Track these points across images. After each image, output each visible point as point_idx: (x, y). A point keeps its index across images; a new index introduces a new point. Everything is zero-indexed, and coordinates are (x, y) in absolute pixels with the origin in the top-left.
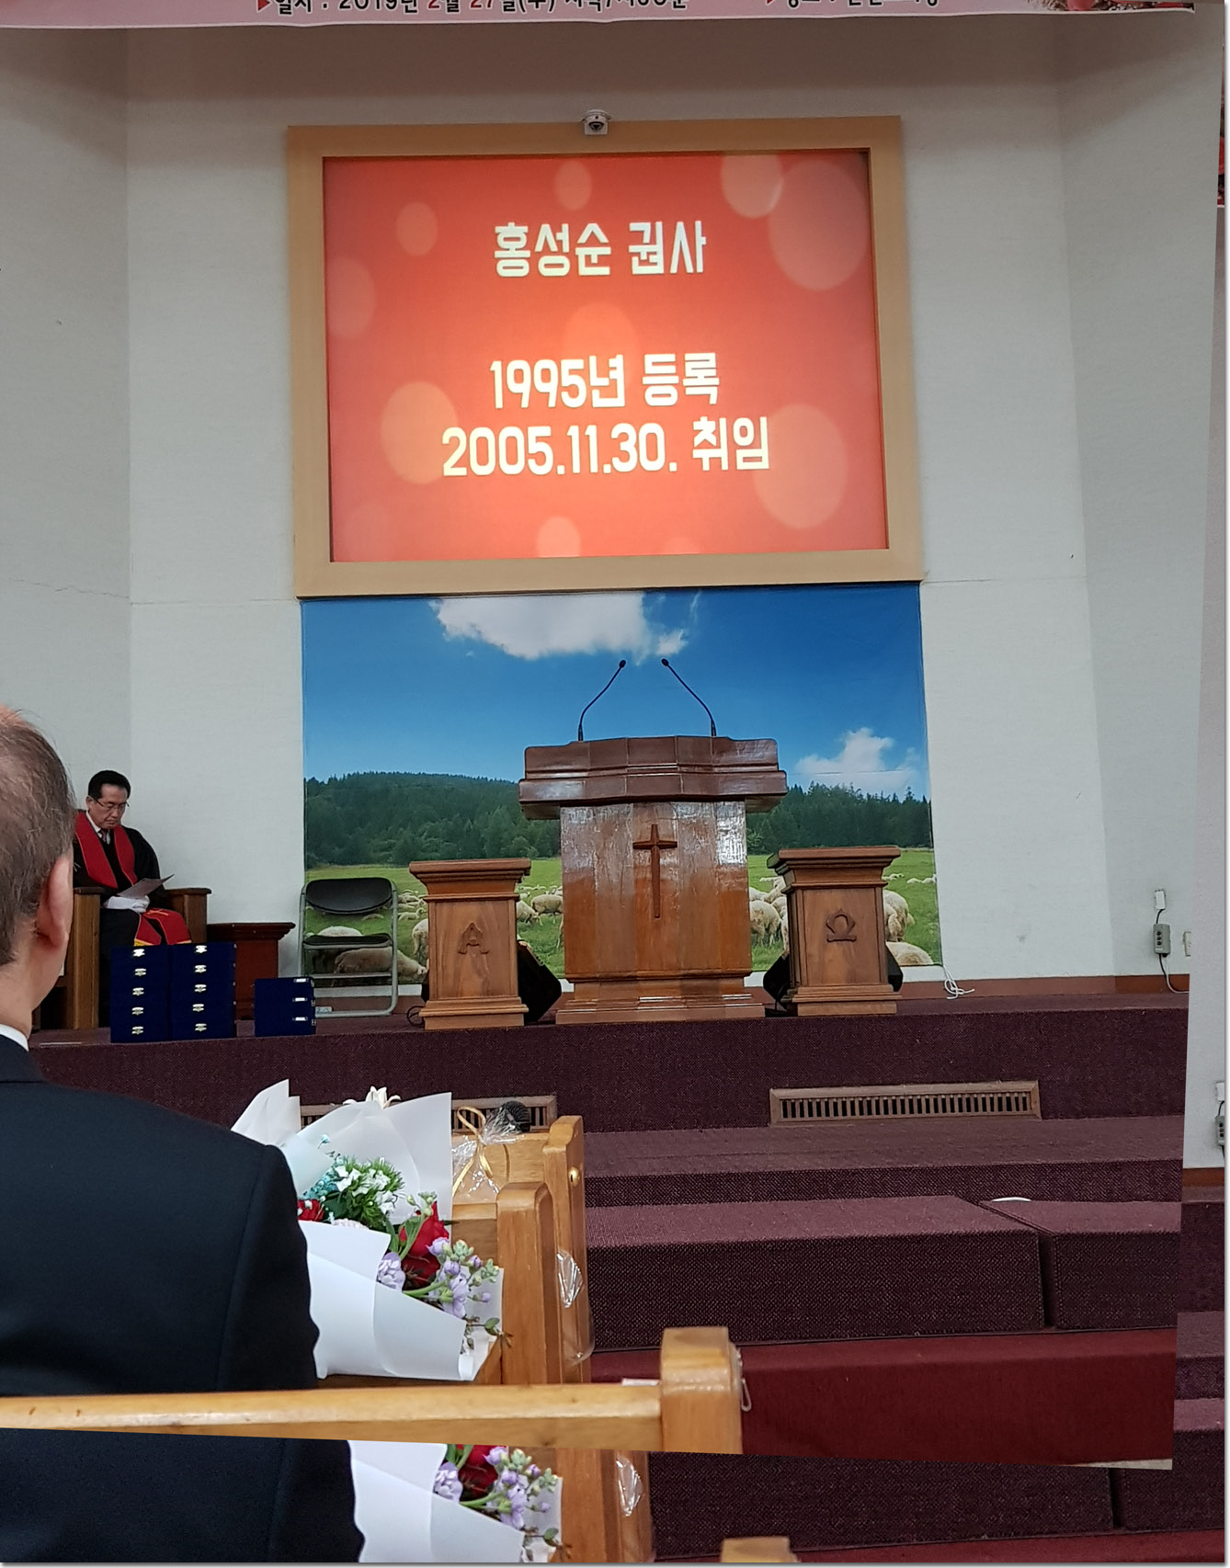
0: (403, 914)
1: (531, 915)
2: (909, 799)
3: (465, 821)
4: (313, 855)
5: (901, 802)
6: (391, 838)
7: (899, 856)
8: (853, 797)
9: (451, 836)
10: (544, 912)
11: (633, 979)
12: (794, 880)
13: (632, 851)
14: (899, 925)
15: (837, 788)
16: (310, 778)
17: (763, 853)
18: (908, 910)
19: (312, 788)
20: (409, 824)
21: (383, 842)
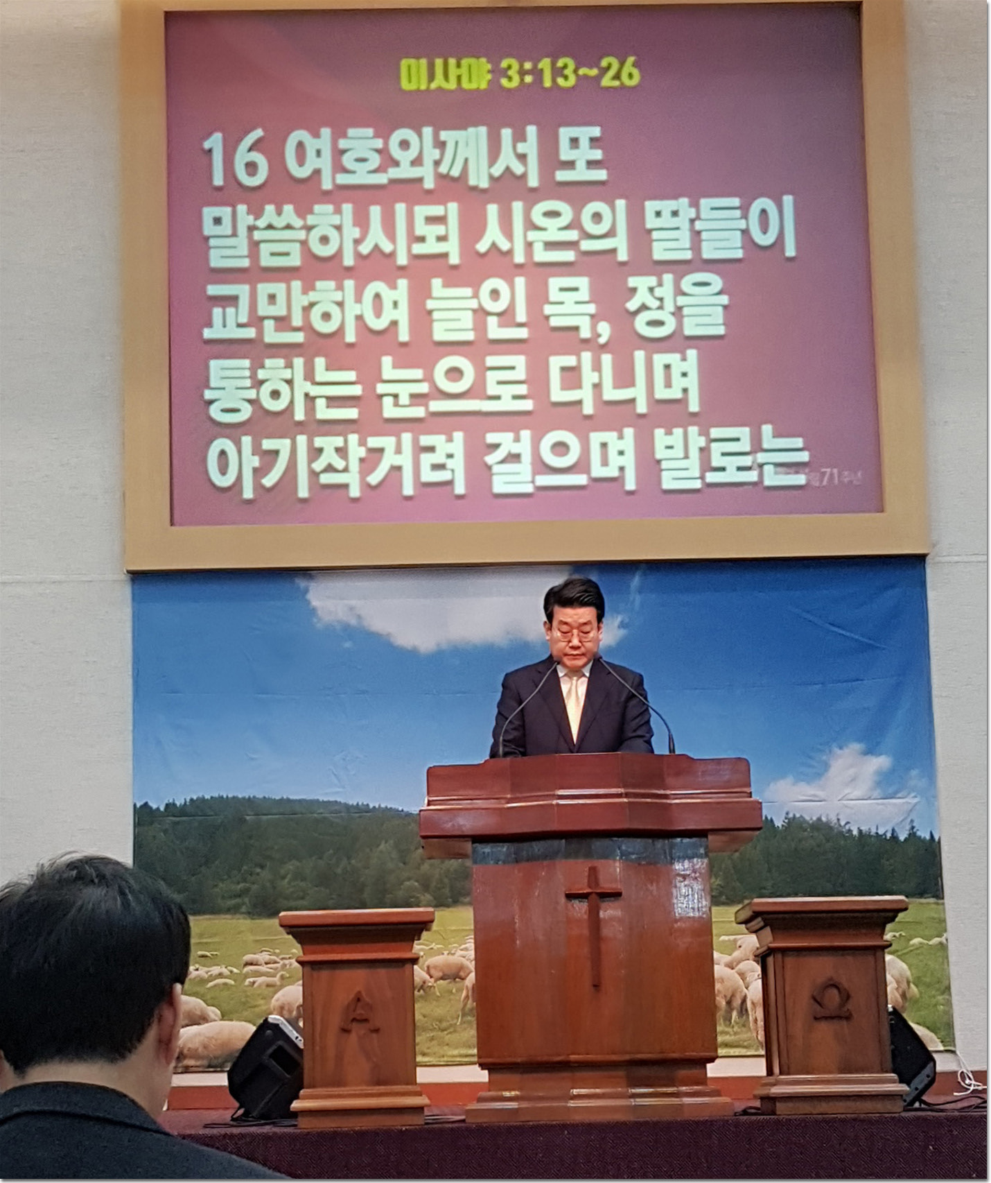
0: (260, 980)
1: (424, 982)
2: (912, 835)
3: (338, 861)
5: (902, 838)
6: (246, 882)
7: (906, 909)
8: (841, 833)
9: (324, 879)
10: (442, 978)
11: (565, 1066)
12: (770, 938)
13: (563, 900)
14: (900, 1000)
15: (819, 819)
16: (142, 803)
17: (724, 904)
18: (911, 979)
19: (143, 816)
20: (268, 864)
21: (233, 887)
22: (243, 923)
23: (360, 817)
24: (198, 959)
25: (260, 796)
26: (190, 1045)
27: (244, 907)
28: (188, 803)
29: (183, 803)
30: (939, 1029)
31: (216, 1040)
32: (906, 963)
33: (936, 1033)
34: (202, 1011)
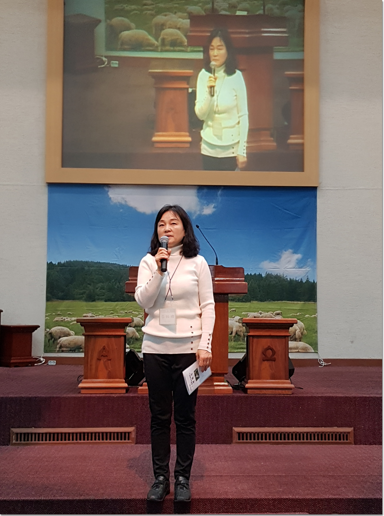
2: (307, 281)
3: (116, 284)
4: (49, 295)
5: (304, 282)
6: (84, 289)
8: (283, 279)
9: (110, 290)
14: (301, 335)
15: (277, 275)
16: (50, 262)
17: (244, 302)
18: (304, 328)
19: (50, 266)
20: (92, 284)
21: (81, 291)
22: (84, 303)
23: (123, 269)
24: (68, 315)
25: (90, 261)
26: (64, 343)
27: (84, 298)
28: (65, 263)
29: (64, 262)
30: (313, 345)
31: (73, 342)
32: (303, 323)
33: (312, 346)
34: (68, 332)
